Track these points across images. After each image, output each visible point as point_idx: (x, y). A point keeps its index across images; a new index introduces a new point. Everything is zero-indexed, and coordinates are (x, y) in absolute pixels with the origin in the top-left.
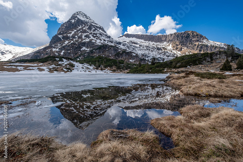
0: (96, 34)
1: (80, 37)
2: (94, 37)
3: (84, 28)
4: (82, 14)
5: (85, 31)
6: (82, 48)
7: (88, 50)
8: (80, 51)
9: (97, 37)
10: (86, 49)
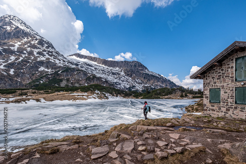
0: (52, 52)
1: (31, 53)
2: (51, 56)
3: (33, 43)
4: (18, 20)
5: (34, 47)
6: (40, 68)
7: (49, 70)
8: (38, 71)
9: (54, 56)
10: (46, 70)
